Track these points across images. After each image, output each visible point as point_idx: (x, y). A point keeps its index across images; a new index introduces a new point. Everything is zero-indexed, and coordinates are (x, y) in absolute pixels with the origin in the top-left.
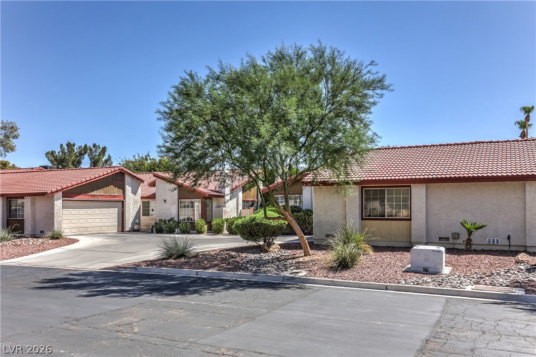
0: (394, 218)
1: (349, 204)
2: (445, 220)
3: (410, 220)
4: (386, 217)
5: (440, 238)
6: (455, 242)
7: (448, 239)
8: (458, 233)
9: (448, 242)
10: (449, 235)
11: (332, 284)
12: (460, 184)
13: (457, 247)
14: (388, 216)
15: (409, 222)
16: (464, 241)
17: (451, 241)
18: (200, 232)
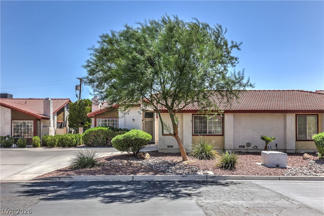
0: (213, 134)
1: (186, 126)
2: (242, 135)
3: (223, 135)
4: (208, 134)
5: (239, 146)
6: (248, 149)
7: (244, 147)
8: (250, 143)
9: (244, 149)
10: (245, 144)
11: (243, 179)
12: (251, 114)
13: (249, 151)
14: (209, 133)
15: (222, 137)
16: (253, 148)
17: (246, 148)
18: (35, 146)
